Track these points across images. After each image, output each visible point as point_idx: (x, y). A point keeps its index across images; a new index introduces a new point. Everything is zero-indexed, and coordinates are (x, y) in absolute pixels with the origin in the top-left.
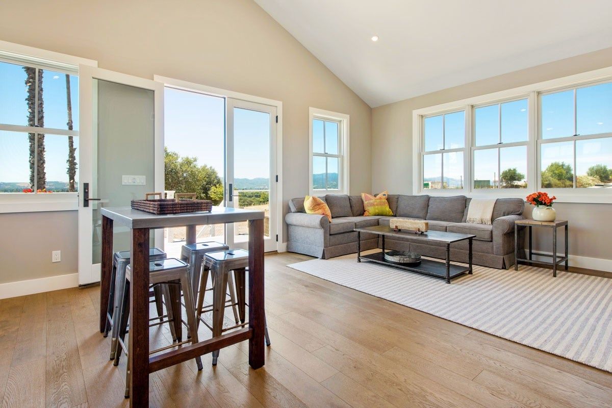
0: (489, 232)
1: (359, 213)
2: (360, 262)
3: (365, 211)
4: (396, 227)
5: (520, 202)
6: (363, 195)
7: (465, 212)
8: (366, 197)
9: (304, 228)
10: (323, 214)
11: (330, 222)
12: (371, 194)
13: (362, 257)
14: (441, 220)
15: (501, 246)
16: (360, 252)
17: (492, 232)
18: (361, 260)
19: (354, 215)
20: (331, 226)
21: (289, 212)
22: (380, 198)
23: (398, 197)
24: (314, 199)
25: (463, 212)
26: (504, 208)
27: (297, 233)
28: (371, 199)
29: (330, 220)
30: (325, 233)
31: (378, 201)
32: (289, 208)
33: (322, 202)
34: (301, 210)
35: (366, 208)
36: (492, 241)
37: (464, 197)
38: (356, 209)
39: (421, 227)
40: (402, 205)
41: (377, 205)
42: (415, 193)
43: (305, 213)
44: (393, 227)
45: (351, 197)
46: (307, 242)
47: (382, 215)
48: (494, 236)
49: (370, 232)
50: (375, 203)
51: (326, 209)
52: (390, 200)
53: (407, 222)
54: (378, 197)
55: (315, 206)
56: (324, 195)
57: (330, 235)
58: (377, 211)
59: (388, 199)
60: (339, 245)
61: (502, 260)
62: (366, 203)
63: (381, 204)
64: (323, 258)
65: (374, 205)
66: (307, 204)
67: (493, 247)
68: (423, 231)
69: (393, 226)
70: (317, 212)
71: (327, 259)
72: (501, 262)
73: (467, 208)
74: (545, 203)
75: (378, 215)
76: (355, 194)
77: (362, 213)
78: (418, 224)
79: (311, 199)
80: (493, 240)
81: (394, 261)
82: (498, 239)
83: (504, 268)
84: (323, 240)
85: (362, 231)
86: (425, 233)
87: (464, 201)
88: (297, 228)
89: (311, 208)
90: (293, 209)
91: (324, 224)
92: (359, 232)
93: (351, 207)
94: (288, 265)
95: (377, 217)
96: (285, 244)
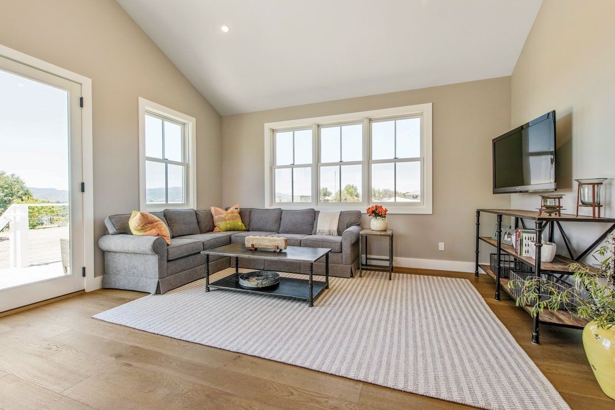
0: (340, 243)
1: (207, 229)
2: (209, 291)
3: (215, 227)
4: (253, 245)
5: (359, 214)
6: (213, 209)
7: (315, 224)
8: (216, 211)
9: (129, 255)
10: (158, 235)
11: (168, 245)
12: (221, 207)
13: (212, 284)
14: (293, 233)
15: (349, 256)
16: (208, 275)
17: (341, 243)
18: (211, 289)
19: (202, 232)
20: (170, 249)
21: (105, 234)
22: (232, 212)
23: (251, 211)
24: (143, 215)
25: (313, 224)
26: (347, 220)
27: (119, 263)
28: (221, 214)
29: (169, 241)
30: (160, 260)
31: (230, 215)
32: (106, 229)
33: (157, 218)
34: (124, 230)
35: (216, 224)
36: (341, 252)
37: (313, 210)
38: (203, 225)
39: (280, 244)
40: (255, 218)
41: (228, 219)
42: (267, 206)
43: (132, 234)
44: (249, 246)
45: (199, 211)
46: (134, 274)
47: (234, 230)
48: (343, 247)
49: (221, 254)
50: (227, 218)
51: (162, 229)
52: (242, 213)
53: (264, 239)
54: (229, 211)
55: (146, 224)
56: (162, 209)
57: (168, 261)
58: (229, 226)
59: (240, 213)
60: (180, 272)
61: (350, 269)
62: (216, 217)
63: (232, 218)
64: (158, 292)
65: (225, 219)
66: (134, 223)
67: (342, 258)
68: (282, 248)
69: (248, 244)
70: (148, 233)
71: (163, 294)
72: (350, 271)
73: (316, 220)
74: (381, 215)
75: (229, 231)
76: (203, 208)
77: (211, 229)
78: (277, 241)
79: (139, 215)
80: (343, 251)
81: (251, 286)
82: (347, 250)
83: (352, 276)
84: (157, 269)
85: (211, 253)
86: (284, 251)
87: (313, 214)
88: (118, 255)
89: (139, 228)
90: (111, 229)
91: (158, 248)
92: (208, 255)
93: (198, 223)
94: (95, 316)
95: (229, 233)
96: (99, 278)
